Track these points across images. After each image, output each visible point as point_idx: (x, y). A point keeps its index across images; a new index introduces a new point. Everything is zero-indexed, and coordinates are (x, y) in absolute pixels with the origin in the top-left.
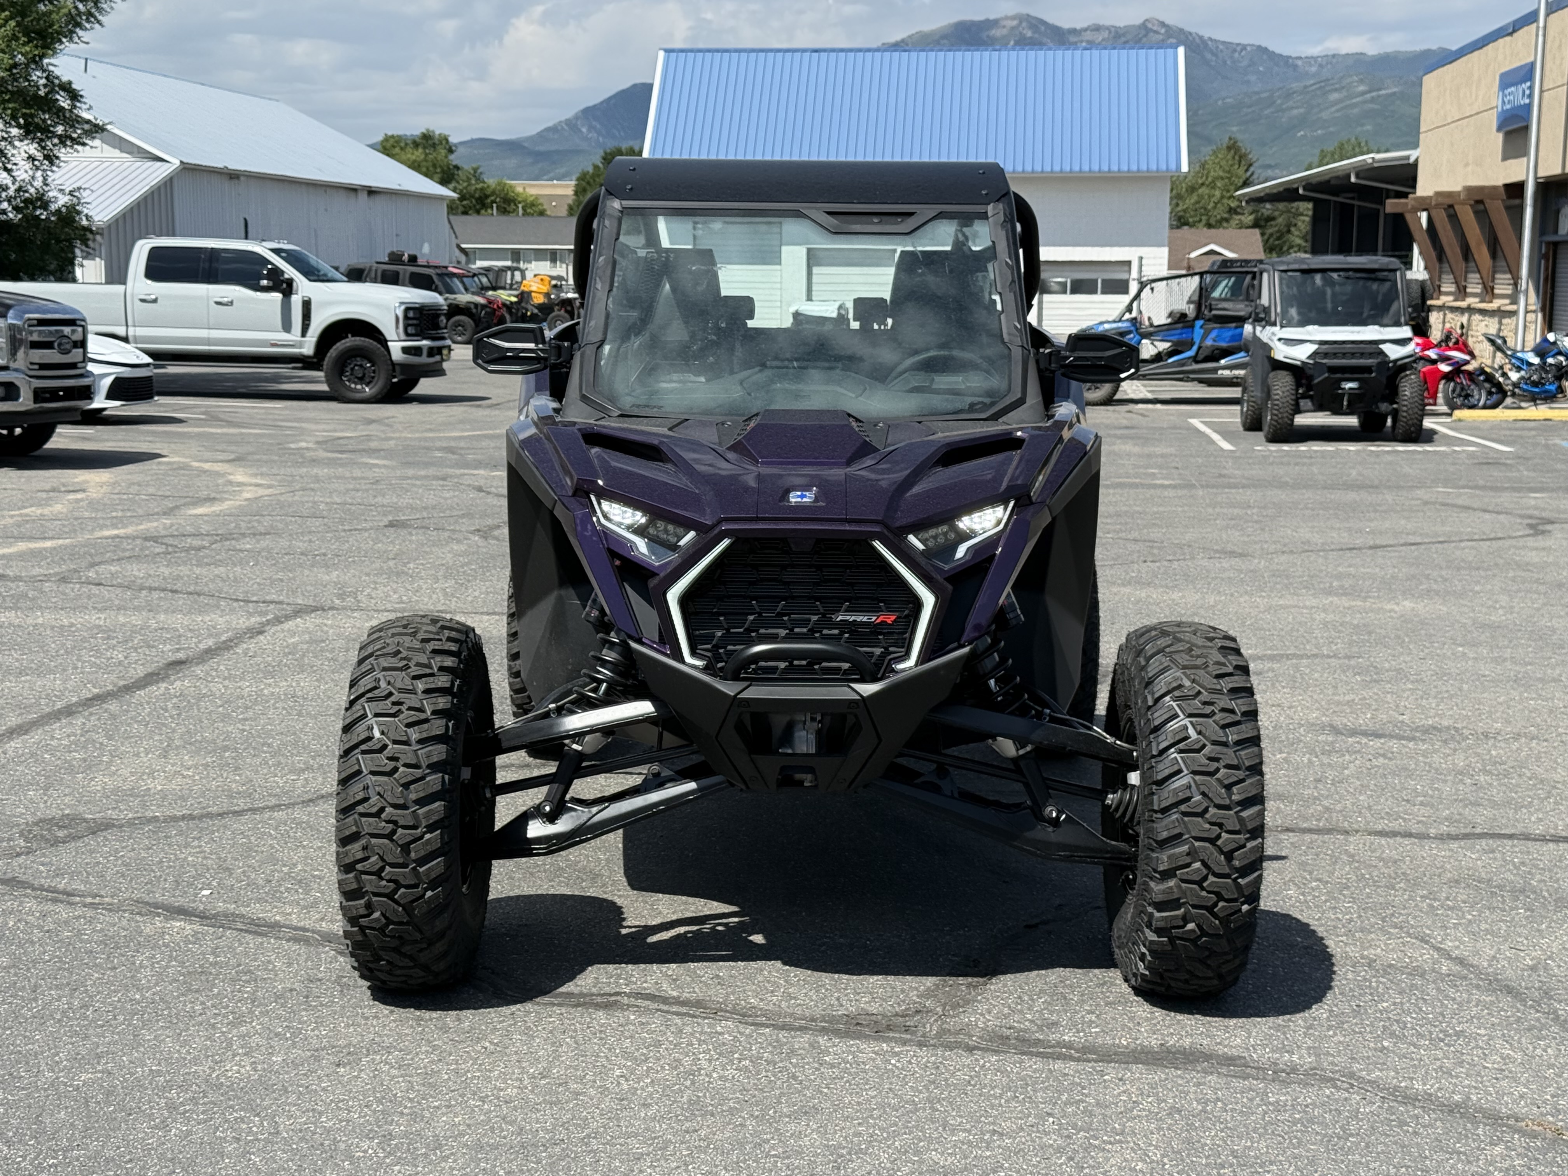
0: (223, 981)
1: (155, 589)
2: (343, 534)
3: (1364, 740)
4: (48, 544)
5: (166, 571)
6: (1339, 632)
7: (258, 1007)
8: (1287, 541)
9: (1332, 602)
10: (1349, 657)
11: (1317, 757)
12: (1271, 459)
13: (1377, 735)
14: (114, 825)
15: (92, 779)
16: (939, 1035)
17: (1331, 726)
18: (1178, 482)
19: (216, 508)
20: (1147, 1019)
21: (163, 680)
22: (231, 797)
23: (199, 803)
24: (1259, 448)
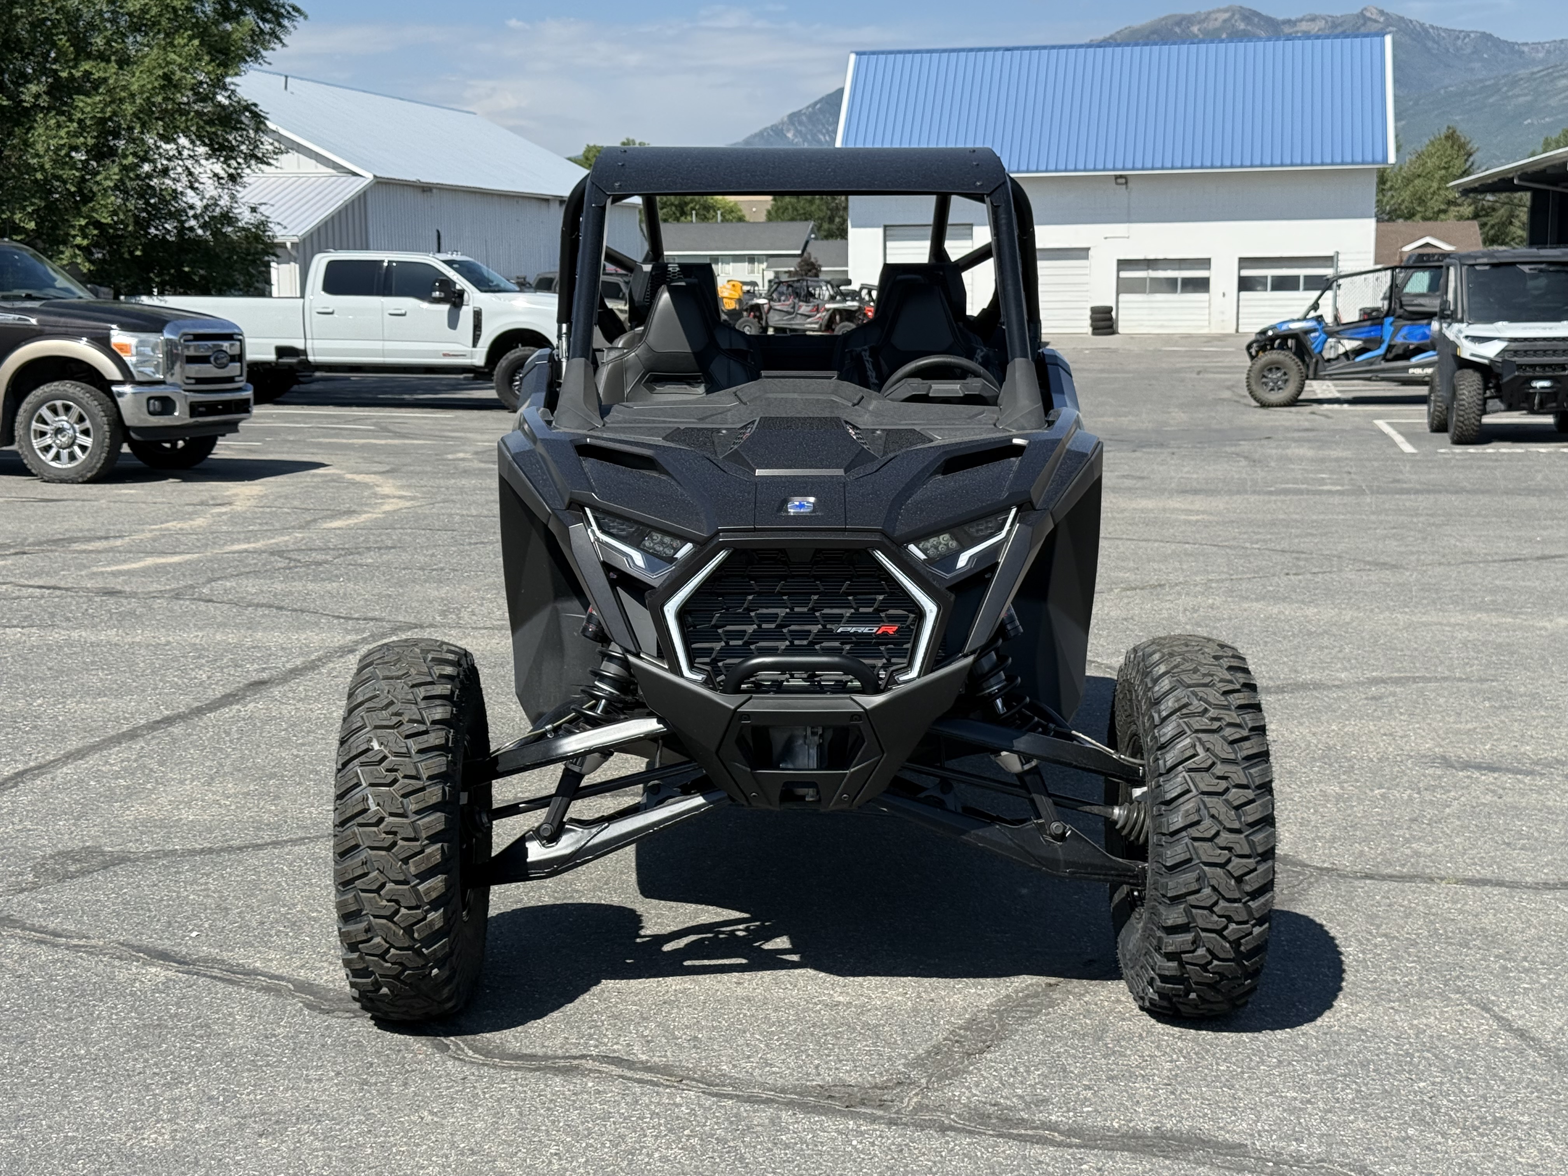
0: (176, 1036)
1: (262, 605)
2: (467, 547)
3: (1477, 774)
4: (176, 559)
5: (279, 587)
6: (1479, 652)
7: (201, 1066)
8: (1447, 551)
9: (1479, 619)
10: (1481, 680)
11: (1419, 793)
12: (1453, 462)
13: (1492, 769)
14: (129, 860)
15: (128, 808)
16: (915, 1111)
17: (1444, 758)
18: (1346, 487)
19: (352, 521)
20: (1149, 1098)
21: (238, 702)
22: (258, 829)
23: (224, 835)
24: (1442, 451)
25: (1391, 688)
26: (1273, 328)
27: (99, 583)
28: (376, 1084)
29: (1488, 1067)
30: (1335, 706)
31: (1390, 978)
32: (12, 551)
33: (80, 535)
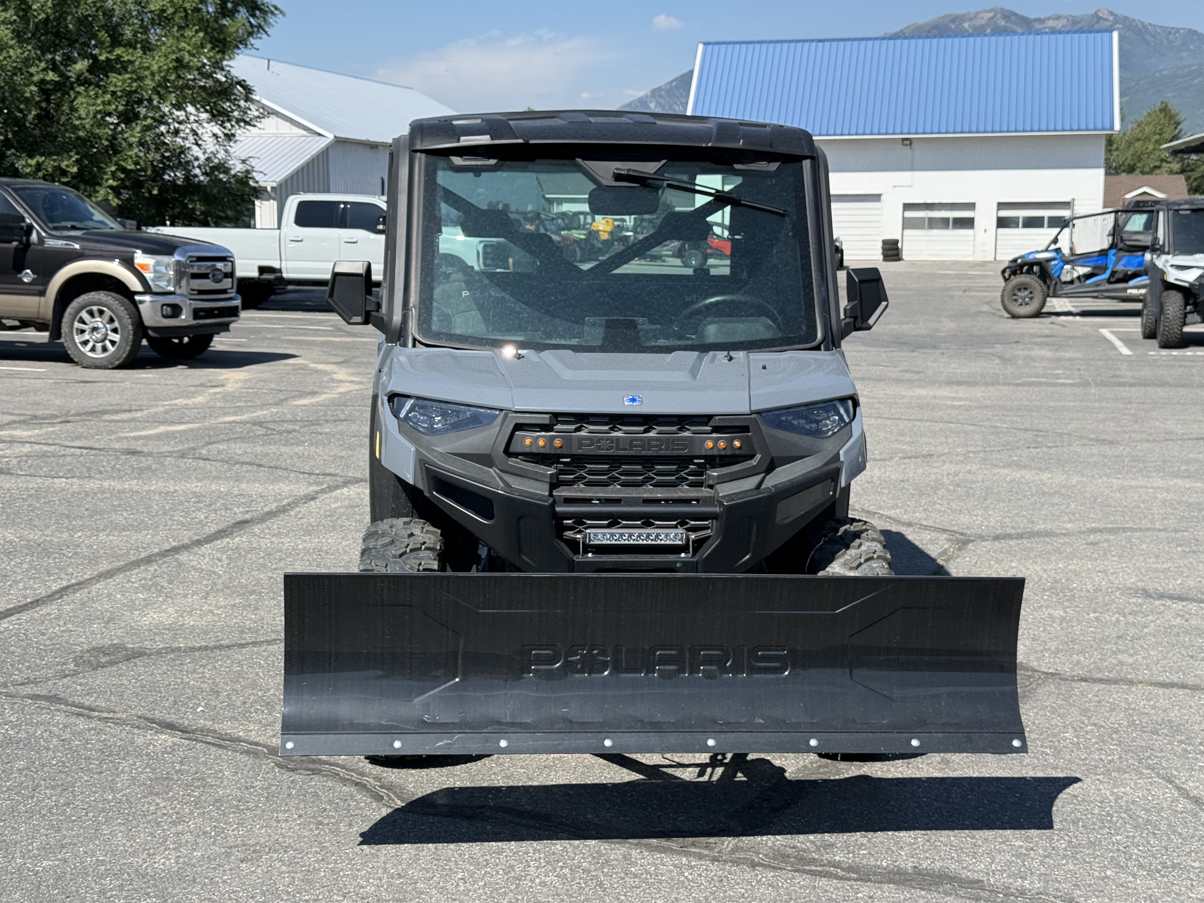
0: (179, 786)
1: (246, 463)
3: (1169, 603)
4: (182, 427)
5: (259, 449)
6: (1175, 509)
7: (198, 809)
8: (1153, 431)
9: (1176, 484)
10: (1176, 531)
11: (1124, 616)
12: (1160, 363)
13: (1181, 599)
14: (145, 654)
15: (145, 616)
16: (733, 851)
17: (1144, 590)
18: (1077, 381)
19: (314, 400)
20: (910, 844)
21: (227, 536)
22: (242, 632)
23: (216, 637)
24: (1152, 353)
25: (1106, 536)
26: (1022, 257)
27: (124, 445)
28: (328, 824)
29: (1170, 825)
30: (1062, 549)
31: (1097, 757)
32: (59, 420)
33: (110, 408)
